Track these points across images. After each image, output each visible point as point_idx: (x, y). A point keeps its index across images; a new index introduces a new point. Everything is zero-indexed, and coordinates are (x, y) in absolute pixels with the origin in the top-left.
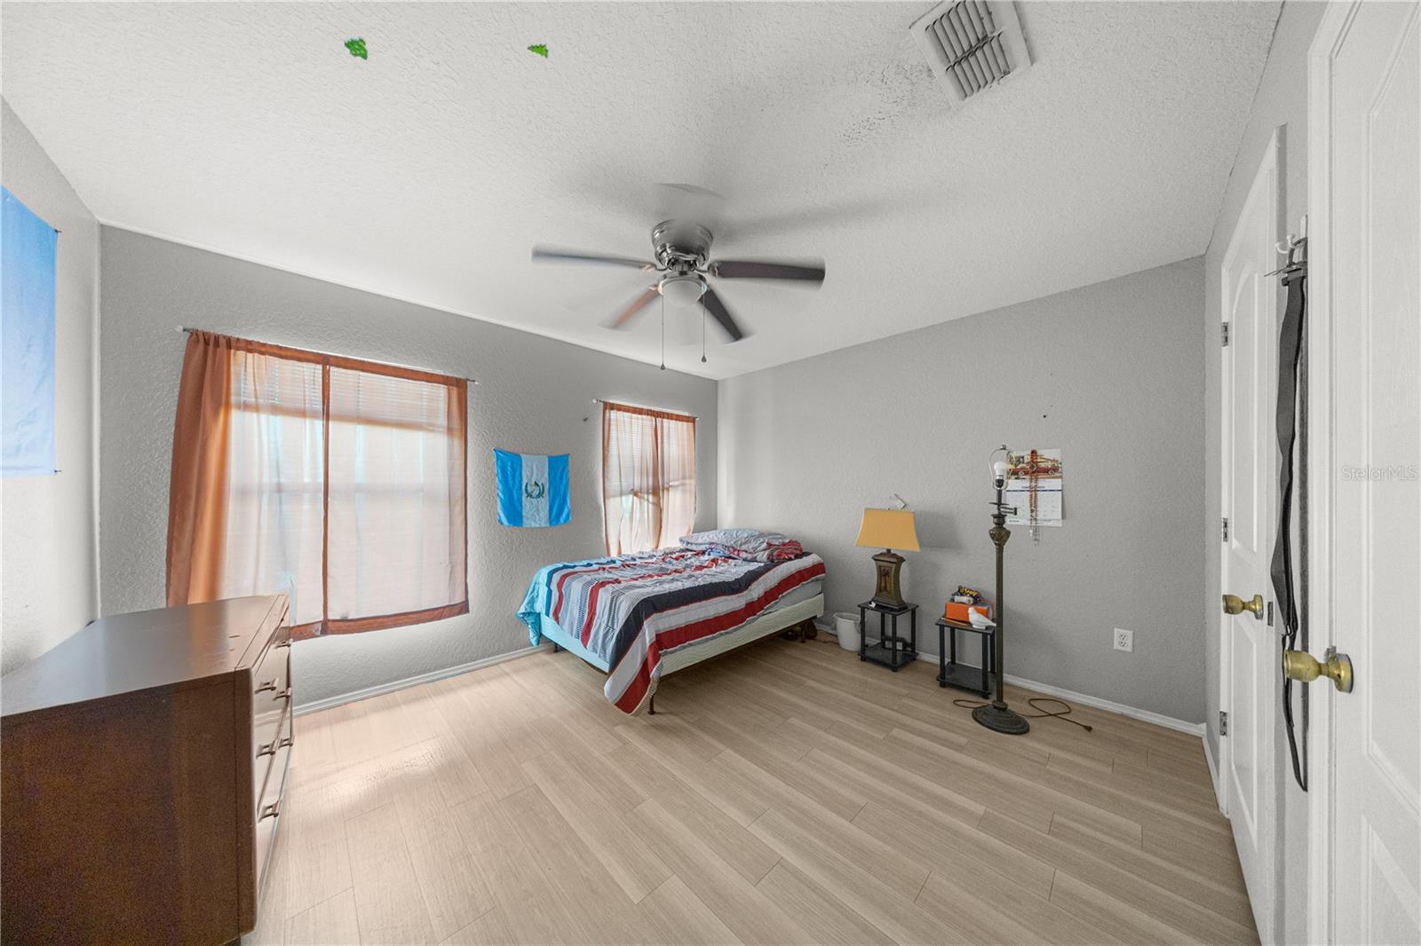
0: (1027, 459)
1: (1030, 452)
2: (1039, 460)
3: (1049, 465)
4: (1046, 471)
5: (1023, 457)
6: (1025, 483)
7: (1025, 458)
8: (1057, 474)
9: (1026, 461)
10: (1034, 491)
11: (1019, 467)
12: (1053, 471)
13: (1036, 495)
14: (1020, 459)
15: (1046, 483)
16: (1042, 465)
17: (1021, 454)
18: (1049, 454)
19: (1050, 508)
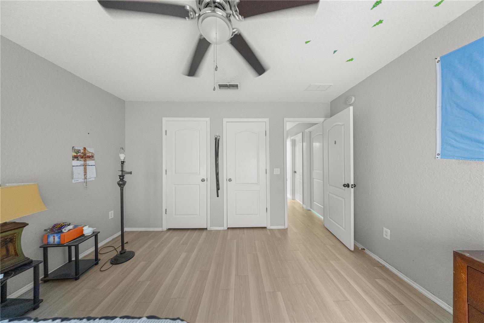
0: (82, 151)
1: (83, 149)
2: (87, 152)
3: (90, 155)
4: (89, 157)
5: (80, 150)
6: (81, 162)
7: (81, 150)
8: (93, 159)
9: (81, 152)
10: (85, 166)
11: (78, 154)
12: (91, 157)
13: (86, 167)
14: (78, 151)
15: (90, 162)
16: (88, 154)
17: (79, 149)
18: (90, 150)
19: (92, 172)
